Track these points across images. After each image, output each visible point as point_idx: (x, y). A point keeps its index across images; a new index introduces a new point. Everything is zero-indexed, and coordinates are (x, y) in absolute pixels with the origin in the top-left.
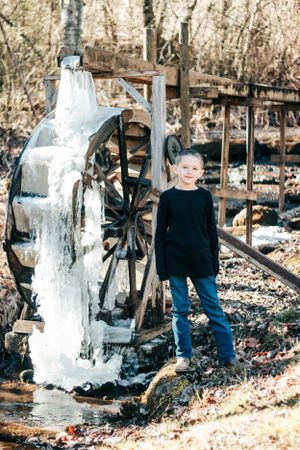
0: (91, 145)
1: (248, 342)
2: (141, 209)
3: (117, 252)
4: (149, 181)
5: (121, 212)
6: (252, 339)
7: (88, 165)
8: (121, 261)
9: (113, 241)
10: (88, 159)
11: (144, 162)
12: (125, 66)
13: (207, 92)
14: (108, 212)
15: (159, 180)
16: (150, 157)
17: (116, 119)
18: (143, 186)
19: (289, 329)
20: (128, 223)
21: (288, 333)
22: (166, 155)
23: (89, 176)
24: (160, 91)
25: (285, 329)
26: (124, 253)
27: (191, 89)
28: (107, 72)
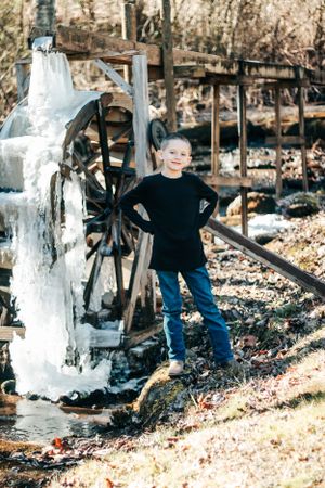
0: (68, 133)
1: (246, 340)
3: (102, 249)
4: (134, 171)
5: (103, 205)
6: (250, 337)
7: (66, 156)
8: (106, 259)
9: (96, 237)
10: (65, 149)
11: (126, 150)
12: (103, 46)
13: (192, 71)
14: (90, 206)
16: (133, 144)
17: (94, 104)
18: (127, 176)
19: (290, 324)
20: (113, 216)
21: (289, 329)
22: (151, 141)
23: (67, 167)
24: (141, 71)
25: (286, 325)
26: (109, 249)
27: (176, 69)
28: (82, 53)
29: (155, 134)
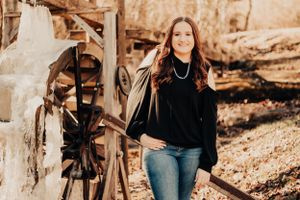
0: (51, 72)
2: (93, 133)
3: (73, 173)
4: (100, 108)
5: (76, 136)
7: (49, 92)
8: (76, 181)
9: (69, 162)
10: (49, 86)
11: (96, 92)
12: (77, 6)
13: (140, 34)
14: (66, 137)
15: (110, 105)
17: (72, 50)
18: (96, 113)
20: (83, 146)
23: (50, 101)
24: (111, 26)
26: (80, 173)
27: (127, 31)
28: (62, 9)
29: (121, 78)
